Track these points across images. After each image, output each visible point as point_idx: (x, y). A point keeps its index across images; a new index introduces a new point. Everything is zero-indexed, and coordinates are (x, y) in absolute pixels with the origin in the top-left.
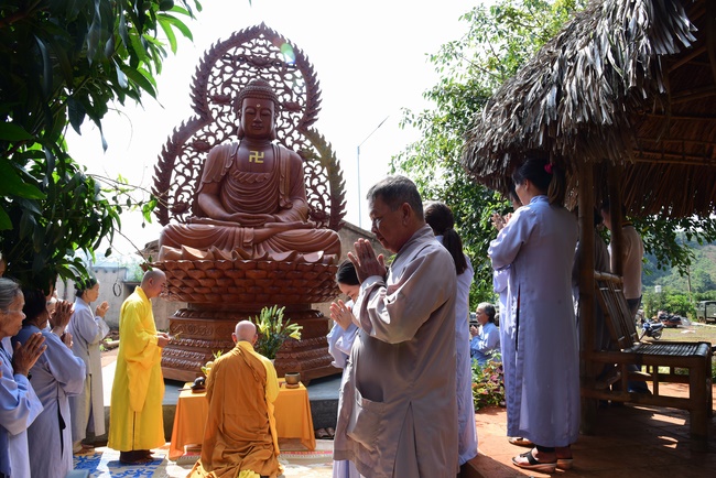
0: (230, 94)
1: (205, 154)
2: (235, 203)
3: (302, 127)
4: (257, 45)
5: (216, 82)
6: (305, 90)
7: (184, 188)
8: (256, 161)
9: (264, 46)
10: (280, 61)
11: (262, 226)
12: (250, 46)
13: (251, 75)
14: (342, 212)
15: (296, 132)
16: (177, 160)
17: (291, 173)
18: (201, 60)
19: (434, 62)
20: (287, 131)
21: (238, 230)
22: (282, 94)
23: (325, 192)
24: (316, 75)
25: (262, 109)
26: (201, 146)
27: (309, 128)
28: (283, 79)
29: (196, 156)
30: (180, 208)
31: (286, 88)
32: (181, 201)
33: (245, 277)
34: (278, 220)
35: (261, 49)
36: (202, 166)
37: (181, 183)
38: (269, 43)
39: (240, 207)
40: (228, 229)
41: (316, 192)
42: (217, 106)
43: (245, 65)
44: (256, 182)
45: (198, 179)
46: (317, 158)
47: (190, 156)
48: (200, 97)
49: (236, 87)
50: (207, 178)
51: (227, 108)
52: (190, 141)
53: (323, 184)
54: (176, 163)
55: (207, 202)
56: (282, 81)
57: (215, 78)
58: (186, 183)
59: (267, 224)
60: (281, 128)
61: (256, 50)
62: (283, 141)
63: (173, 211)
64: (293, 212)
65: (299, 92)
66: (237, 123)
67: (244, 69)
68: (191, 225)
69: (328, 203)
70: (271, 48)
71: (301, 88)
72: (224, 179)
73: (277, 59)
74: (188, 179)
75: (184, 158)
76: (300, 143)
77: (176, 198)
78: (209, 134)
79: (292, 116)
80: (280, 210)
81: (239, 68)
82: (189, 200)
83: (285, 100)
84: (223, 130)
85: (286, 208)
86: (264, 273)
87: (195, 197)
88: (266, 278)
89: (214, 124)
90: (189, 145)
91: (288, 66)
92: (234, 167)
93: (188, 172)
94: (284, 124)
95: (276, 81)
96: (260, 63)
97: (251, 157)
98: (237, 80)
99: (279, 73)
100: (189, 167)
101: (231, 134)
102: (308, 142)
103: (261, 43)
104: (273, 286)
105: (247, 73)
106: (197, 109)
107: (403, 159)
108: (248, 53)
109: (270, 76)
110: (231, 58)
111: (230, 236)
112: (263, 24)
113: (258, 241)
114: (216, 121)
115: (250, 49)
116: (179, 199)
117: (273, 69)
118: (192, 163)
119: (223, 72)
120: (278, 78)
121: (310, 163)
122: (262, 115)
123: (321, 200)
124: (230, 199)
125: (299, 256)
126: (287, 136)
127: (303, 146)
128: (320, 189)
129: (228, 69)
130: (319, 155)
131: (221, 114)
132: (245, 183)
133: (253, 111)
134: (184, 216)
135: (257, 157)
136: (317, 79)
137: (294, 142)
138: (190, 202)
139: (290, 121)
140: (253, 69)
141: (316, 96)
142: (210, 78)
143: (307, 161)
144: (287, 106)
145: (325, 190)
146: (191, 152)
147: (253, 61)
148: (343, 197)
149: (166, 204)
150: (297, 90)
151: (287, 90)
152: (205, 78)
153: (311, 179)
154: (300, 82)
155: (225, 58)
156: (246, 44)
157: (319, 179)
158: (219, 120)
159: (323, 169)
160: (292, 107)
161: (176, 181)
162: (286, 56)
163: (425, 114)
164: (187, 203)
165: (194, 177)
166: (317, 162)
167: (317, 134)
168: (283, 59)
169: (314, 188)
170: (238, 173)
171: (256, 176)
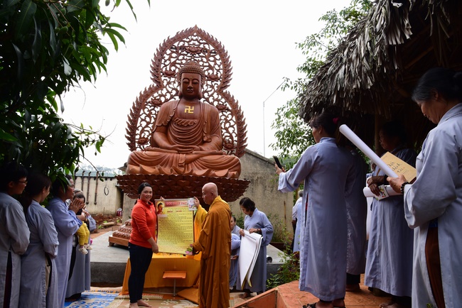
0: (174, 71)
2: (175, 138)
3: (220, 91)
4: (192, 39)
5: (166, 64)
6: (221, 67)
7: (145, 129)
8: (189, 112)
9: (196, 40)
10: (206, 49)
11: (191, 153)
12: (188, 40)
13: (188, 58)
14: (245, 144)
15: (216, 93)
16: (142, 112)
17: (211, 119)
18: (157, 50)
19: (301, 48)
20: (210, 93)
21: (175, 155)
22: (207, 70)
23: (234, 132)
24: (229, 57)
25: (193, 80)
26: (156, 103)
27: (224, 91)
28: (208, 60)
29: (153, 109)
30: (143, 141)
31: (210, 66)
32: (144, 137)
34: (201, 150)
35: (194, 42)
37: (143, 126)
38: (200, 38)
39: (178, 141)
40: (169, 155)
41: (228, 132)
42: (167, 78)
43: (185, 53)
44: (188, 125)
46: (228, 110)
47: (150, 109)
48: (156, 72)
49: (178, 66)
50: (159, 123)
51: (173, 79)
52: (150, 100)
53: (232, 126)
54: (141, 114)
55: (159, 137)
56: (207, 62)
57: (166, 61)
58: (147, 126)
59: (194, 152)
60: (206, 91)
61: (191, 43)
62: (207, 100)
63: (139, 143)
64: (212, 144)
67: (184, 55)
68: (147, 152)
69: (235, 139)
70: (201, 41)
71: (219, 66)
72: (169, 123)
73: (204, 48)
74: (148, 123)
75: (146, 110)
76: (217, 100)
77: (140, 135)
78: (161, 95)
79: (213, 83)
80: (204, 143)
81: (180, 54)
82: (148, 136)
83: (209, 74)
84: (170, 93)
85: (207, 142)
89: (164, 89)
90: (149, 102)
91: (211, 53)
92: (176, 116)
93: (148, 119)
94: (208, 88)
95: (204, 62)
96: (193, 52)
97: (186, 109)
98: (180, 62)
99: (206, 57)
100: (148, 116)
101: (175, 95)
102: (223, 100)
103: (195, 38)
105: (186, 57)
106: (155, 81)
107: (286, 110)
108: (186, 44)
109: (200, 59)
110: (176, 48)
111: (171, 159)
112: (196, 26)
113: (188, 162)
114: (166, 87)
115: (188, 42)
116: (142, 136)
117: (202, 54)
118: (151, 113)
119: (171, 57)
120: (205, 60)
121: (224, 113)
122: (193, 83)
123: (231, 137)
124: (172, 136)
125: (213, 172)
126: (210, 96)
127: (220, 103)
128: (231, 130)
130: (230, 108)
131: (169, 83)
132: (182, 126)
133: (187, 80)
134: (145, 146)
135: (189, 110)
136: (230, 60)
137: (214, 100)
139: (212, 87)
140: (189, 55)
141: (229, 71)
142: (163, 61)
143: (222, 112)
144: (210, 78)
145: (233, 130)
146: (150, 107)
147: (189, 50)
148: (245, 135)
149: (135, 139)
150: (217, 67)
151: (211, 68)
152: (160, 60)
153: (225, 124)
154: (218, 62)
155: (172, 48)
156: (185, 39)
157: (230, 123)
158: (168, 86)
159: (232, 117)
160: (213, 78)
161: (141, 125)
162: (210, 46)
163: (299, 81)
164: (147, 138)
165: (152, 122)
166: (229, 113)
167: (229, 95)
168: (208, 48)
169: (226, 129)
170: (177, 120)
171: (189, 122)
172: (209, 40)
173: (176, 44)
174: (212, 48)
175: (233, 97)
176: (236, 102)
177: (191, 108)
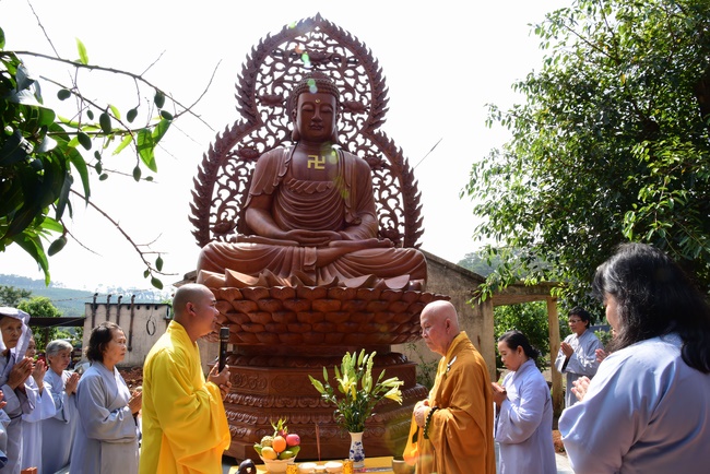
0: (281, 94)
1: (254, 163)
2: (291, 219)
3: (368, 130)
4: (313, 38)
5: (266, 81)
6: (369, 87)
7: (229, 204)
8: (316, 167)
9: (321, 39)
10: (339, 56)
11: (327, 246)
12: (304, 39)
13: (306, 71)
14: (419, 230)
15: (360, 136)
16: (221, 171)
17: (357, 182)
18: (248, 57)
20: (350, 135)
21: (296, 249)
22: (343, 93)
23: (397, 206)
24: (381, 70)
25: (322, 105)
26: (248, 155)
27: (376, 131)
28: (344, 76)
29: (243, 166)
30: (224, 228)
31: (347, 86)
32: (225, 220)
33: (311, 310)
34: (345, 238)
35: (317, 43)
36: (250, 178)
37: (224, 198)
38: (326, 36)
39: (297, 223)
40: (283, 248)
41: (386, 207)
42: (267, 108)
43: (299, 62)
44: (316, 192)
45: (245, 193)
46: (385, 166)
47: (236, 165)
48: (247, 97)
49: (288, 86)
50: (257, 190)
51: (278, 110)
52: (236, 148)
53: (395, 197)
54: (219, 175)
55: (256, 217)
56: (342, 79)
57: (264, 77)
58: (231, 198)
59: (332, 243)
60: (343, 132)
61: (311, 44)
63: (216, 231)
64: (362, 229)
65: (362, 90)
66: (291, 127)
67: (298, 66)
68: (237, 245)
69: (402, 220)
70: (329, 42)
71: (364, 86)
72: (277, 191)
73: (335, 53)
74: (234, 193)
75: (229, 168)
76: (366, 149)
77: (219, 215)
78: (258, 140)
79: (355, 117)
80: (346, 226)
81: (291, 65)
82: (234, 217)
83: (346, 99)
84: (275, 135)
85: (354, 224)
86: (336, 304)
87: (242, 214)
88: (340, 311)
89: (263, 128)
90: (235, 153)
91: (349, 62)
92: (290, 175)
93: (233, 185)
94: (347, 127)
95: (336, 79)
96: (318, 59)
97: (310, 162)
98: (290, 78)
99: (338, 69)
100: (235, 178)
101: (284, 140)
102: (375, 148)
103: (317, 36)
104: (349, 321)
105: (301, 70)
106: (244, 112)
108: (302, 47)
110: (283, 54)
111: (287, 258)
112: (318, 16)
113: (322, 265)
114: (265, 125)
115: (305, 43)
116: (222, 217)
117: (331, 65)
118: (238, 174)
119: (273, 69)
120: (337, 74)
121: (378, 172)
122: (321, 112)
123: (393, 216)
124: (284, 214)
125: (379, 281)
126: (350, 140)
127: (369, 152)
128: (392, 203)
129: (280, 66)
130: (388, 163)
131: (272, 117)
132: (303, 193)
133: (311, 107)
134: (229, 236)
135: (316, 162)
136: (383, 75)
137: (359, 148)
138: (236, 221)
139: (353, 123)
140: (308, 65)
141: (383, 94)
142: (259, 77)
144: (349, 106)
145: (397, 203)
146: (237, 161)
148: (418, 212)
149: (208, 223)
150: (360, 87)
151: (348, 88)
152: (253, 76)
153: (380, 191)
154: (363, 79)
156: (299, 38)
157: (390, 191)
158: (269, 124)
159: (394, 179)
160: (355, 108)
161: (219, 196)
162: (346, 50)
163: (514, 110)
164: (232, 221)
165: (240, 190)
166: (386, 171)
167: (385, 138)
168: (342, 54)
169: (384, 202)
170: (294, 182)
171: (317, 185)
172: (344, 39)
173: (283, 46)
174: (349, 54)
175: (393, 141)
176: (398, 151)
177: (320, 159)
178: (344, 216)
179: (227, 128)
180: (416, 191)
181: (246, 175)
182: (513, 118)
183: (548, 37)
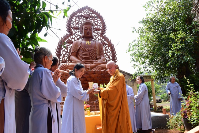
1: (71, 44)
4: (86, 12)
5: (74, 23)
8: (89, 44)
9: (88, 12)
10: (93, 16)
11: (92, 64)
12: (84, 12)
13: (84, 20)
14: (116, 60)
15: (99, 37)
18: (69, 17)
20: (97, 37)
24: (104, 20)
25: (89, 28)
26: (70, 42)
27: (103, 35)
29: (69, 45)
30: (64, 62)
31: (95, 24)
32: (65, 59)
34: (97, 62)
35: (87, 13)
37: (64, 54)
38: (89, 11)
39: (84, 59)
42: (74, 30)
43: (82, 18)
44: (89, 50)
47: (67, 45)
48: (69, 27)
49: (80, 24)
51: (77, 31)
52: (67, 40)
54: (62, 48)
56: (94, 22)
57: (73, 22)
58: (66, 54)
59: (94, 63)
60: (95, 36)
61: (85, 13)
63: (62, 62)
67: (82, 19)
69: (111, 58)
70: (90, 13)
71: (100, 24)
72: (78, 51)
73: (92, 16)
74: (66, 52)
76: (101, 40)
77: (63, 58)
78: (72, 38)
79: (98, 32)
80: (97, 59)
81: (80, 19)
82: (67, 59)
83: (95, 27)
84: (77, 37)
85: (99, 59)
89: (74, 35)
90: (66, 42)
91: (95, 18)
92: (81, 46)
93: (66, 50)
96: (87, 17)
98: (80, 22)
99: (93, 20)
101: (79, 38)
102: (103, 40)
103: (87, 11)
105: (83, 20)
106: (68, 31)
107: (133, 44)
108: (83, 14)
110: (78, 16)
112: (87, 6)
113: (92, 68)
114: (74, 34)
115: (84, 13)
118: (68, 47)
119: (76, 20)
121: (105, 46)
123: (109, 57)
126: (97, 38)
128: (108, 54)
129: (77, 19)
130: (107, 43)
131: (76, 32)
132: (85, 51)
135: (88, 43)
136: (105, 21)
137: (99, 40)
139: (97, 33)
140: (85, 19)
141: (105, 26)
142: (72, 22)
143: (104, 45)
144: (96, 29)
145: (110, 54)
147: (85, 17)
148: (116, 56)
149: (60, 61)
150: (99, 24)
152: (70, 22)
153: (105, 51)
154: (99, 22)
155: (76, 16)
156: (82, 12)
157: (108, 51)
158: (75, 34)
159: (109, 48)
160: (97, 30)
161: (63, 53)
162: (95, 15)
163: (139, 28)
164: (66, 60)
165: (68, 52)
166: (107, 46)
167: (106, 37)
168: (94, 16)
169: (106, 54)
170: (83, 48)
171: (89, 49)
172: (94, 12)
173: (78, 14)
174: (95, 16)
175: (108, 38)
176: (109, 40)
177: (89, 42)
178: (96, 57)
179: (64, 35)
180: (115, 50)
181: (70, 48)
182: (139, 31)
183: (147, 8)
